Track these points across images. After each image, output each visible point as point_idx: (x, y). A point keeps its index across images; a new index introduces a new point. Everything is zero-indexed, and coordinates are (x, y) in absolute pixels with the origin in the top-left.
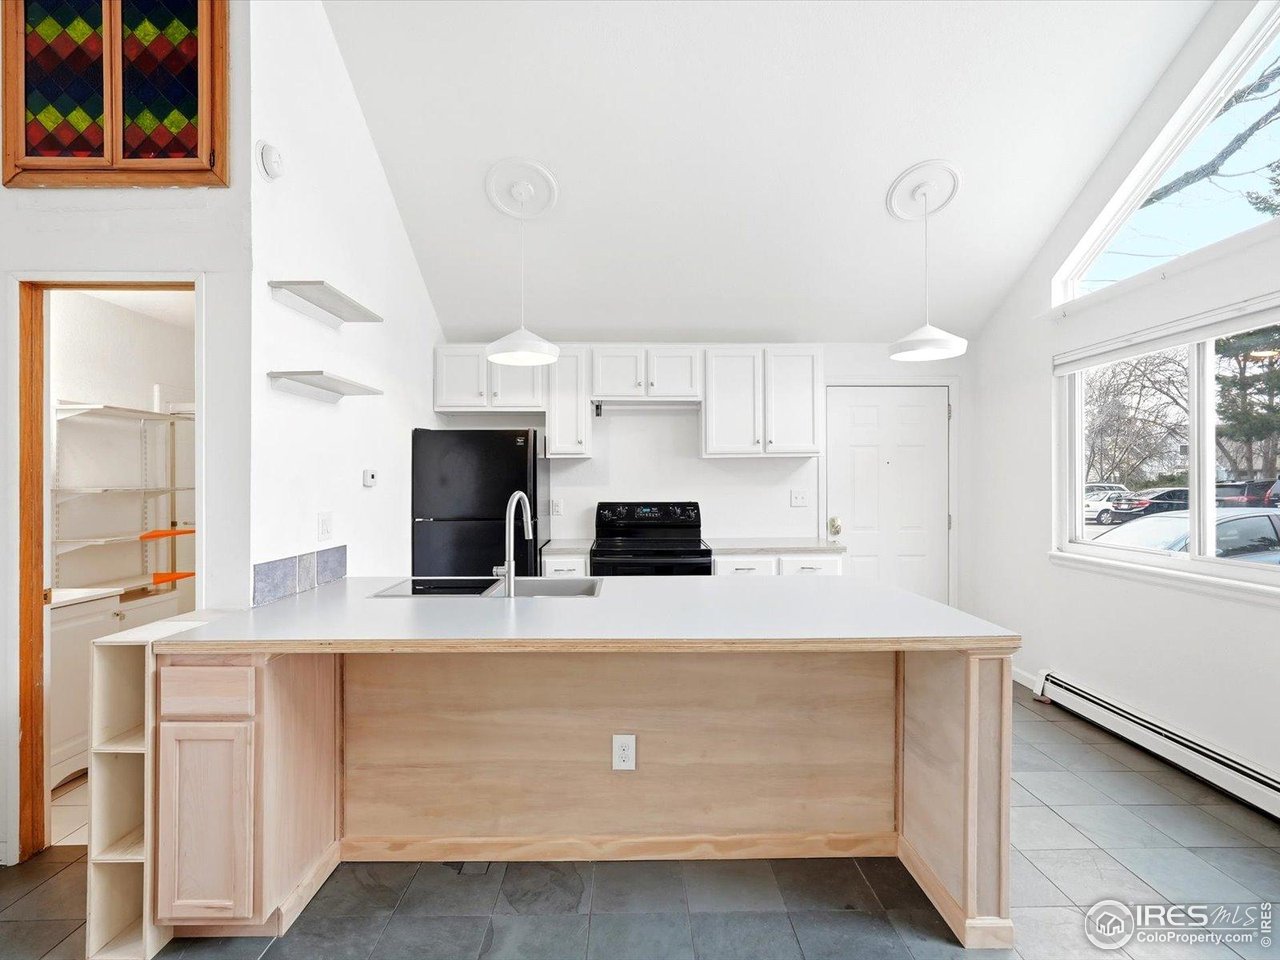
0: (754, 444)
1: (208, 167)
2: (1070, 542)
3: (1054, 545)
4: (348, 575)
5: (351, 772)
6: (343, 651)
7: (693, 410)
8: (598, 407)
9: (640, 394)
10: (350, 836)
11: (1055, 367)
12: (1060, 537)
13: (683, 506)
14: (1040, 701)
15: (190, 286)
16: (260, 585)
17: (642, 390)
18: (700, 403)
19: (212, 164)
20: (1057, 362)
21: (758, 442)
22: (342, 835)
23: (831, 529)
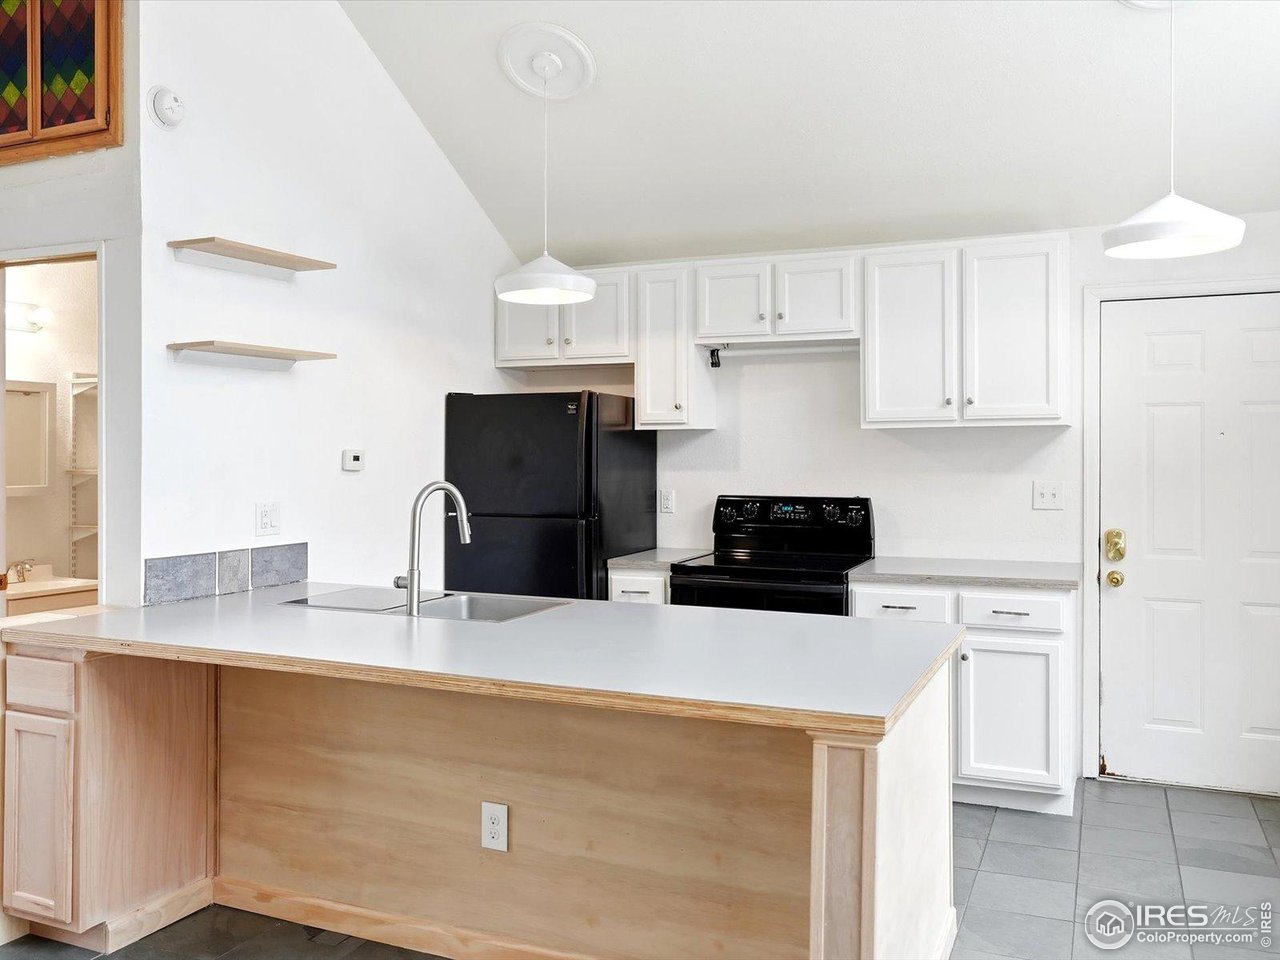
0: (943, 406)
1: (105, 127)
4: (310, 579)
5: (226, 804)
6: (217, 662)
7: (848, 351)
8: (714, 353)
9: (765, 332)
10: (223, 876)
13: (843, 503)
15: (92, 256)
16: (153, 582)
17: (766, 326)
18: (856, 342)
19: (108, 124)
21: (948, 402)
22: (215, 875)
23: (1108, 552)
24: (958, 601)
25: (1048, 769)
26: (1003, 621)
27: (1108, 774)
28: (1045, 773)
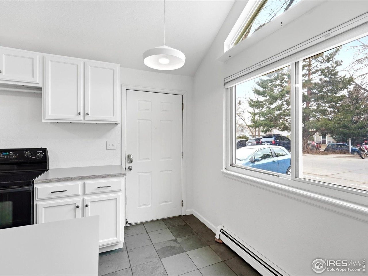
0: (77, 115)
2: (231, 165)
3: (224, 167)
11: (225, 84)
12: (226, 163)
14: (218, 242)
18: (40, 88)
20: (226, 82)
21: (79, 114)
23: (128, 160)
24: (84, 185)
25: (116, 236)
26: (101, 190)
27: (128, 224)
28: (116, 238)
